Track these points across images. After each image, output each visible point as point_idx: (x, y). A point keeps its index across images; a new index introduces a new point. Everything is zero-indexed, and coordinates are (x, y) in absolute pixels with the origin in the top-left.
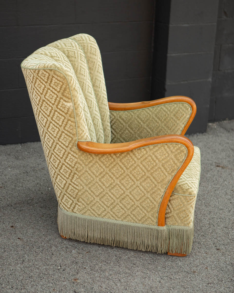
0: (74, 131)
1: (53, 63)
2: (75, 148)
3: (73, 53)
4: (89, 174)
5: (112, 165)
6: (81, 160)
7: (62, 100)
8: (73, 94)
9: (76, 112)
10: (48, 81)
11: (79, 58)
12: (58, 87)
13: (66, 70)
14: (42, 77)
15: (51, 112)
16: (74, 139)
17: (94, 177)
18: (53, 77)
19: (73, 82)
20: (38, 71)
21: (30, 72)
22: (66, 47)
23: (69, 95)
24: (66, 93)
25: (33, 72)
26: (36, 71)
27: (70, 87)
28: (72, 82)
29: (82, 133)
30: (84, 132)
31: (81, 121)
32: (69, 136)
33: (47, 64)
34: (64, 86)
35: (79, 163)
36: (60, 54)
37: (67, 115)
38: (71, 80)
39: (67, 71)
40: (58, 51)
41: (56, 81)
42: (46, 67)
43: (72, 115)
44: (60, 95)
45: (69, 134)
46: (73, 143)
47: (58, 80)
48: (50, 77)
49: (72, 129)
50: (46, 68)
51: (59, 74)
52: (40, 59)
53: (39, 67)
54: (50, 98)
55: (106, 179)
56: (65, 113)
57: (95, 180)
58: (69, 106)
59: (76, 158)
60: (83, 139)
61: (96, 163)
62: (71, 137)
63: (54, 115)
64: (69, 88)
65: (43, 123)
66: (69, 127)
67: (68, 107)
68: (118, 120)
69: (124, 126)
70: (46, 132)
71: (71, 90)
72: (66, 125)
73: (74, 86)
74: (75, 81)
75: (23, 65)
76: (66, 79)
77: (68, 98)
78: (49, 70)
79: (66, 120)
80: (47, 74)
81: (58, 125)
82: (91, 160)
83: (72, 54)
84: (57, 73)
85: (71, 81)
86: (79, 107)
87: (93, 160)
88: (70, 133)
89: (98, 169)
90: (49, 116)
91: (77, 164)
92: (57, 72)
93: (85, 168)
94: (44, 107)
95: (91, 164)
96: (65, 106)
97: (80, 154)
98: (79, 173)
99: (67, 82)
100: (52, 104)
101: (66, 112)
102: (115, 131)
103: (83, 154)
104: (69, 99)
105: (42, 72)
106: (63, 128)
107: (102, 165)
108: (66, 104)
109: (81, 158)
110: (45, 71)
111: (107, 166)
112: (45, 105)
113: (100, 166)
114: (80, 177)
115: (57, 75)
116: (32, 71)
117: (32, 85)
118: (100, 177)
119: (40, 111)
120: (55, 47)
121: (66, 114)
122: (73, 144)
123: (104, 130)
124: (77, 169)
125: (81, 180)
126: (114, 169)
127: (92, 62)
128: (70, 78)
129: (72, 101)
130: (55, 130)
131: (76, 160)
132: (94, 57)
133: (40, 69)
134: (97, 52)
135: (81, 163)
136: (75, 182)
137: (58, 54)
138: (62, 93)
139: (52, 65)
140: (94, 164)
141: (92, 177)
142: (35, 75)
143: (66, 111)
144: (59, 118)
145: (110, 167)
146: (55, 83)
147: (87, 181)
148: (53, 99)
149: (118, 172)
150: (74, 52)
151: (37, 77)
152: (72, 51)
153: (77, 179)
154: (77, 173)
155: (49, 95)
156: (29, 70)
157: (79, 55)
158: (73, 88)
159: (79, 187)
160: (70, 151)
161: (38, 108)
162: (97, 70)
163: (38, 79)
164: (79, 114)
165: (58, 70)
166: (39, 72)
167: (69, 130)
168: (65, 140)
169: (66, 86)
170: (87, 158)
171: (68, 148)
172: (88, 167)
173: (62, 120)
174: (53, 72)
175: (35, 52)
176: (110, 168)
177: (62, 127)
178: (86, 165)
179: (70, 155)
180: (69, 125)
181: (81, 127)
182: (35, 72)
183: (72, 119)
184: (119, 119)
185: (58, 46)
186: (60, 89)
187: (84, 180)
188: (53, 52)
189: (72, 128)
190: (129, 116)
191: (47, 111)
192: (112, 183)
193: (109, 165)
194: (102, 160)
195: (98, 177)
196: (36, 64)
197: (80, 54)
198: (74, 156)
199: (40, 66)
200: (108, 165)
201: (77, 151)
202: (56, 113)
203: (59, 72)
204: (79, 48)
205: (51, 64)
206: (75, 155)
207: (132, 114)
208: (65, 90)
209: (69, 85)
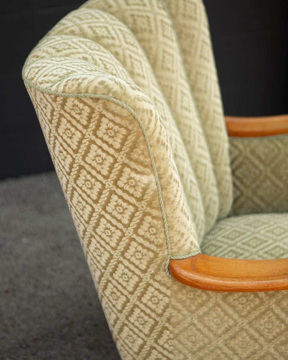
0: (161, 238)
1: (99, 80)
2: (163, 274)
3: (145, 20)
4: (198, 330)
5: (257, 313)
6: (180, 301)
7: (126, 170)
8: (155, 155)
9: (165, 195)
10: (91, 125)
11: (160, 30)
12: (115, 138)
13: (135, 98)
14: (73, 113)
15: (100, 194)
16: (161, 255)
17: (212, 336)
18: (102, 116)
19: (155, 125)
20: (62, 98)
21: (43, 97)
22: (128, 8)
23: (145, 157)
24: (137, 152)
25: (50, 100)
26: (58, 99)
27: (147, 139)
28: (152, 126)
29: (179, 241)
30: (185, 237)
31: (178, 213)
32: (149, 249)
33: (86, 82)
34: (132, 138)
35: (174, 308)
36: (116, 28)
37: (143, 202)
38: (150, 121)
39: (139, 100)
40: (111, 21)
41: (111, 125)
42: (83, 91)
43: (155, 203)
44: (121, 158)
45: (147, 244)
46: (157, 263)
47: (115, 124)
48: (93, 115)
49: (155, 234)
50: (82, 95)
51: (118, 110)
52: (68, 51)
53: (64, 89)
54: (98, 164)
55: (240, 341)
56: (136, 198)
57: (214, 343)
58: (146, 182)
59: (165, 295)
60: (181, 253)
61: (216, 308)
62: (153, 251)
63: (110, 202)
64: (145, 140)
65: (84, 214)
66: (146, 229)
67: (144, 184)
68: (246, 158)
69: (261, 172)
70: (91, 234)
71: (151, 146)
72: (140, 224)
73: (156, 135)
74: (159, 121)
75: (26, 75)
76: (137, 120)
77: (142, 163)
78: (92, 98)
79: (139, 214)
80: (87, 109)
81: (121, 224)
82: (203, 301)
83: (143, 23)
84: (113, 107)
85: (149, 124)
86: (172, 181)
87: (208, 300)
88: (152, 242)
89: (222, 321)
90: (96, 202)
91: (169, 310)
92: (112, 104)
93: (189, 318)
94: (83, 182)
95: (205, 309)
96: (136, 182)
97: (175, 287)
98: (174, 327)
99: (140, 127)
100: (103, 176)
101: (138, 197)
102: (242, 182)
103: (185, 288)
104: (146, 166)
105: (73, 102)
106: (132, 230)
107: (230, 311)
108: (137, 177)
109: (180, 296)
110: (81, 101)
111: (243, 314)
112: (85, 177)
113: (226, 314)
114: (176, 336)
115: (112, 112)
116: (47, 96)
117: (52, 128)
118: (226, 337)
119: (74, 189)
120: (104, 10)
121: (139, 200)
122: (159, 265)
123: (219, 184)
124: (168, 320)
125: (180, 342)
126: (262, 321)
127: (188, 36)
128: (146, 117)
129: (153, 170)
130: (112, 233)
131: (167, 300)
132: (193, 23)
133: (66, 95)
134: (198, 12)
135: (179, 306)
136: (166, 346)
137: (110, 28)
138: (127, 153)
139: (99, 86)
140: (211, 309)
141: (205, 336)
142: (57, 106)
143: (139, 195)
144: (121, 208)
145: (252, 317)
146: (108, 129)
147: (195, 346)
148: (103, 166)
149: (270, 327)
150: (148, 17)
151: (62, 112)
152: (143, 16)
153: (171, 339)
154: (171, 328)
155: (95, 157)
156: (41, 94)
157: (159, 23)
158: (155, 139)
159: (175, 355)
160: (151, 282)
161: (68, 180)
162: (199, 52)
163: (65, 117)
164: (172, 199)
165: (115, 100)
166: (65, 101)
167: (147, 235)
168: (137, 257)
169: (138, 137)
170: (194, 295)
171: (146, 274)
172: (196, 316)
173: (130, 214)
174: (101, 105)
175: (58, 27)
176: (250, 319)
177: (129, 228)
178: (192, 312)
179: (151, 289)
180: (148, 225)
181: (177, 227)
182: (55, 100)
183: (155, 213)
184: (249, 155)
185: (110, 6)
186: (122, 144)
187: (186, 341)
188: (98, 24)
189: (155, 232)
190: (273, 150)
191: (92, 191)
192: (255, 350)
193: (249, 312)
194: (232, 300)
195: (220, 336)
196: (57, 78)
197: (162, 21)
198: (161, 292)
199: (67, 88)
200: (245, 313)
201: (168, 281)
202: (115, 198)
203: (118, 104)
204: (159, 8)
205: (95, 83)
206: (163, 289)
207: (280, 145)
208: (134, 146)
209: (144, 135)
